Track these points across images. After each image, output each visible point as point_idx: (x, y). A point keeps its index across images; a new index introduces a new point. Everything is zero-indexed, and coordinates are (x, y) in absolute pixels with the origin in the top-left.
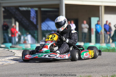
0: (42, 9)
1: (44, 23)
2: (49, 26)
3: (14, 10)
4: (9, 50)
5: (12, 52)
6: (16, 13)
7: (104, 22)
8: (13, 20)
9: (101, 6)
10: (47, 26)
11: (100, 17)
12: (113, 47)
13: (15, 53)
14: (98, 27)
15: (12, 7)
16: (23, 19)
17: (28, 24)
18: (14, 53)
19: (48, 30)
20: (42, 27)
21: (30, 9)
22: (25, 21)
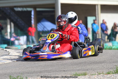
0: (38, 9)
1: (40, 24)
2: (44, 27)
3: (9, 11)
4: (3, 50)
5: (6, 51)
6: (11, 13)
7: (101, 22)
8: (8, 21)
9: (98, 5)
10: (43, 27)
11: (97, 16)
12: (110, 46)
13: (10, 52)
14: (95, 26)
15: (7, 7)
16: (18, 20)
17: (23, 24)
18: (8, 52)
19: (44, 30)
20: (38, 27)
21: (25, 9)
22: (21, 22)
